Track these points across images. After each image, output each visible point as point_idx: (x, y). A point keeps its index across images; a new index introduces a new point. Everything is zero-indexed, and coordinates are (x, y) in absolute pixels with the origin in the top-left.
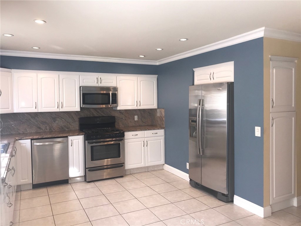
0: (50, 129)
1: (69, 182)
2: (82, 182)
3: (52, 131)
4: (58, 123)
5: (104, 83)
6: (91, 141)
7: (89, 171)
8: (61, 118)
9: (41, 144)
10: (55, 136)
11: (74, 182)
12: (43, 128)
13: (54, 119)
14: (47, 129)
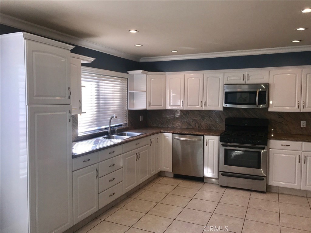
0: (198, 126)
1: (205, 181)
2: (217, 184)
3: (201, 129)
4: (206, 122)
5: (252, 79)
6: (224, 143)
7: (222, 174)
8: (209, 117)
9: (184, 139)
10: (192, 133)
11: (209, 182)
12: (193, 125)
13: (203, 118)
14: (196, 126)
